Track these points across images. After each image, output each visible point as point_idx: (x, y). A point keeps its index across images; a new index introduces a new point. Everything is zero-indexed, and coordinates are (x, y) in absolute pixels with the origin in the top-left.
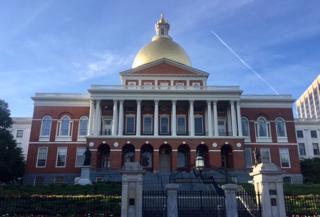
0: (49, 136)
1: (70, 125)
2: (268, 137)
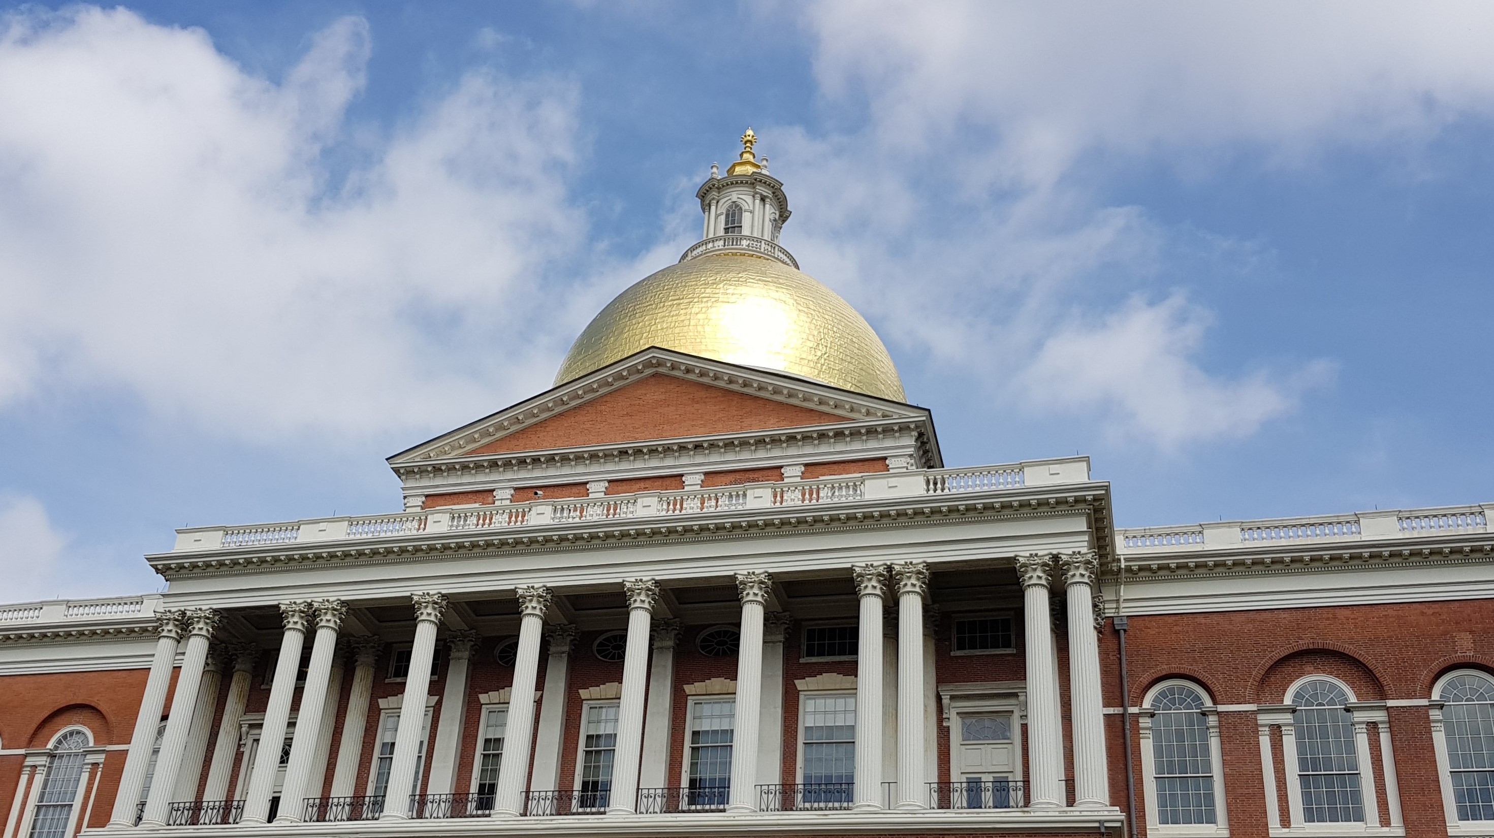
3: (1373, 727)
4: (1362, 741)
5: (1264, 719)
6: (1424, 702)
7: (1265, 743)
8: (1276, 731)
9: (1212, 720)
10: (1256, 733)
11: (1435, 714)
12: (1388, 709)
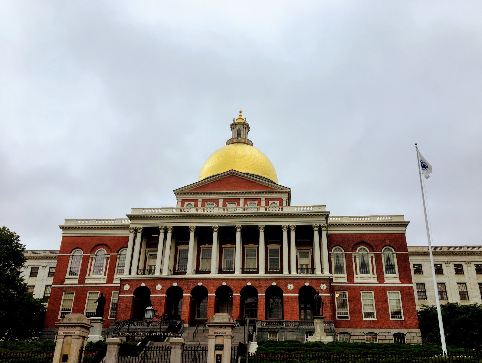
0: (78, 277)
1: (105, 260)
2: (371, 275)
3: (372, 257)
4: (370, 259)
5: (353, 255)
6: (381, 252)
7: (353, 259)
8: (355, 257)
9: (344, 254)
10: (352, 257)
11: (382, 255)
12: (374, 253)
